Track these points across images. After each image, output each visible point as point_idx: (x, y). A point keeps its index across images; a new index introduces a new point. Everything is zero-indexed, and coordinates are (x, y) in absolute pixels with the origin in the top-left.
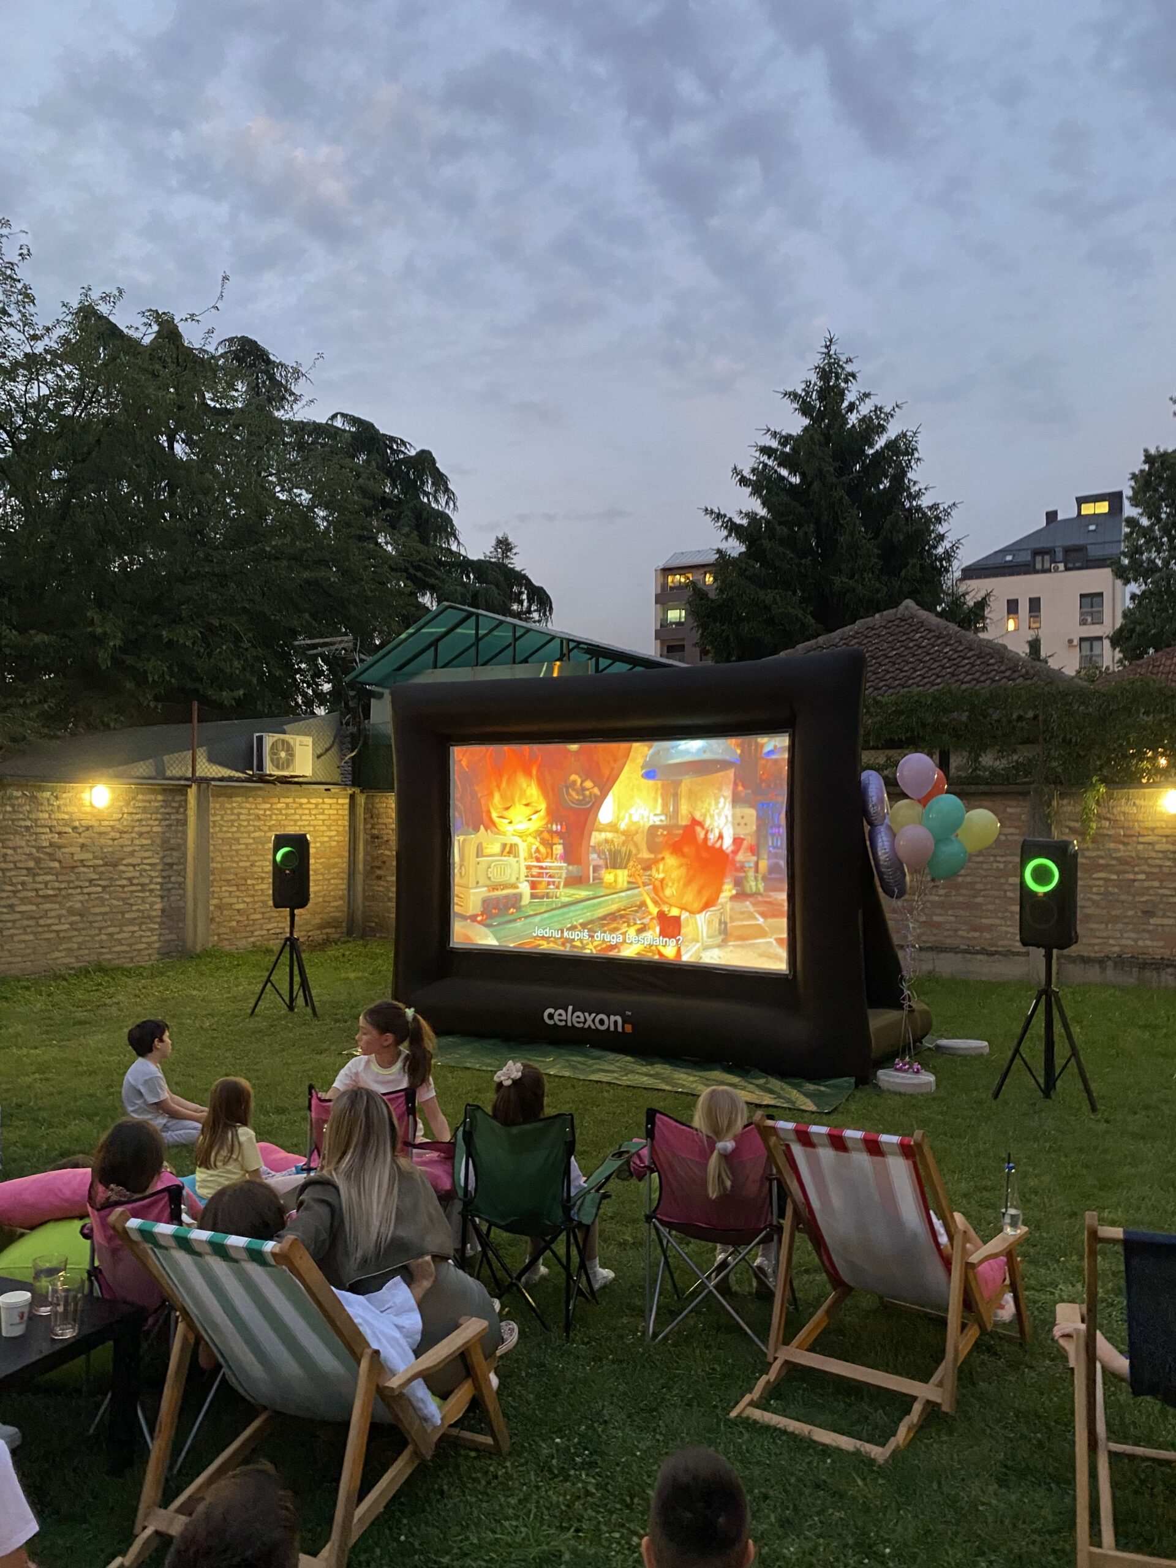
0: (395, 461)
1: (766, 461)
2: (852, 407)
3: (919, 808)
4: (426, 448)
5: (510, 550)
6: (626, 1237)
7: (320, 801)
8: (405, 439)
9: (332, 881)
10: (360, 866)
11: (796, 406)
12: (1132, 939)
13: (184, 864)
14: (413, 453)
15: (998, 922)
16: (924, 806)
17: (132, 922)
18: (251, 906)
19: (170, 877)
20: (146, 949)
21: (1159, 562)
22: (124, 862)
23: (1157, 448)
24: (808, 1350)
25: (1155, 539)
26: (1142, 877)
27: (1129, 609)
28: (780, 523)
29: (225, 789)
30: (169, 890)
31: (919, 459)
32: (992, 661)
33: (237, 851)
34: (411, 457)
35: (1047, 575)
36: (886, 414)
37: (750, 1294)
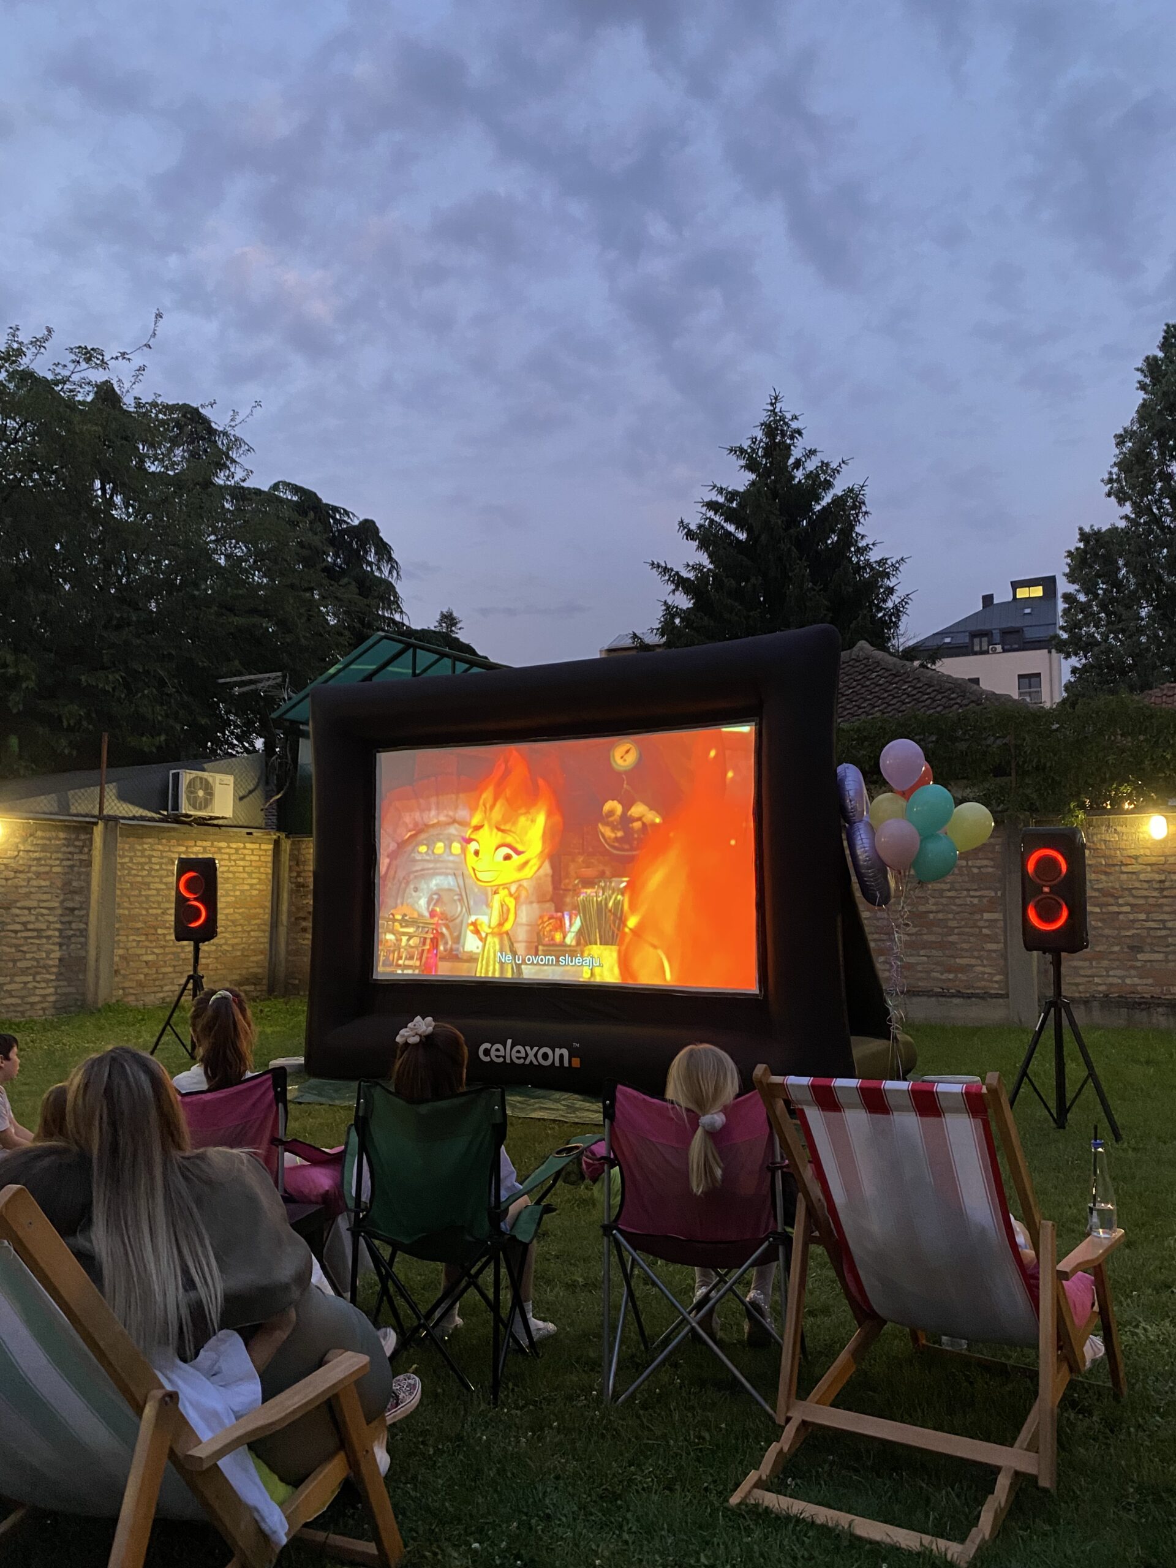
0: (338, 530)
1: (713, 517)
2: (798, 464)
3: (902, 802)
4: (370, 518)
5: (455, 624)
6: (575, 1278)
7: (242, 845)
8: (348, 509)
9: (252, 934)
10: (284, 918)
11: (743, 462)
12: (1119, 978)
13: (88, 909)
14: (356, 522)
15: (973, 961)
16: (907, 799)
17: (24, 971)
18: (160, 957)
19: (70, 923)
20: (41, 1002)
21: (1098, 637)
22: (19, 905)
23: (1092, 526)
24: (832, 1405)
25: (1093, 614)
26: (1127, 909)
27: (1070, 682)
28: (727, 577)
29: (136, 830)
30: (69, 937)
31: (866, 513)
32: (953, 696)
33: (147, 896)
34: (355, 527)
35: (987, 656)
36: (833, 470)
37: (740, 1342)
